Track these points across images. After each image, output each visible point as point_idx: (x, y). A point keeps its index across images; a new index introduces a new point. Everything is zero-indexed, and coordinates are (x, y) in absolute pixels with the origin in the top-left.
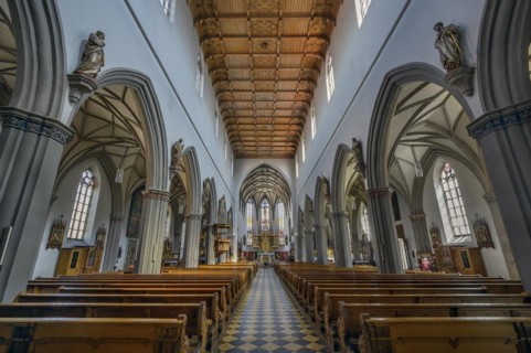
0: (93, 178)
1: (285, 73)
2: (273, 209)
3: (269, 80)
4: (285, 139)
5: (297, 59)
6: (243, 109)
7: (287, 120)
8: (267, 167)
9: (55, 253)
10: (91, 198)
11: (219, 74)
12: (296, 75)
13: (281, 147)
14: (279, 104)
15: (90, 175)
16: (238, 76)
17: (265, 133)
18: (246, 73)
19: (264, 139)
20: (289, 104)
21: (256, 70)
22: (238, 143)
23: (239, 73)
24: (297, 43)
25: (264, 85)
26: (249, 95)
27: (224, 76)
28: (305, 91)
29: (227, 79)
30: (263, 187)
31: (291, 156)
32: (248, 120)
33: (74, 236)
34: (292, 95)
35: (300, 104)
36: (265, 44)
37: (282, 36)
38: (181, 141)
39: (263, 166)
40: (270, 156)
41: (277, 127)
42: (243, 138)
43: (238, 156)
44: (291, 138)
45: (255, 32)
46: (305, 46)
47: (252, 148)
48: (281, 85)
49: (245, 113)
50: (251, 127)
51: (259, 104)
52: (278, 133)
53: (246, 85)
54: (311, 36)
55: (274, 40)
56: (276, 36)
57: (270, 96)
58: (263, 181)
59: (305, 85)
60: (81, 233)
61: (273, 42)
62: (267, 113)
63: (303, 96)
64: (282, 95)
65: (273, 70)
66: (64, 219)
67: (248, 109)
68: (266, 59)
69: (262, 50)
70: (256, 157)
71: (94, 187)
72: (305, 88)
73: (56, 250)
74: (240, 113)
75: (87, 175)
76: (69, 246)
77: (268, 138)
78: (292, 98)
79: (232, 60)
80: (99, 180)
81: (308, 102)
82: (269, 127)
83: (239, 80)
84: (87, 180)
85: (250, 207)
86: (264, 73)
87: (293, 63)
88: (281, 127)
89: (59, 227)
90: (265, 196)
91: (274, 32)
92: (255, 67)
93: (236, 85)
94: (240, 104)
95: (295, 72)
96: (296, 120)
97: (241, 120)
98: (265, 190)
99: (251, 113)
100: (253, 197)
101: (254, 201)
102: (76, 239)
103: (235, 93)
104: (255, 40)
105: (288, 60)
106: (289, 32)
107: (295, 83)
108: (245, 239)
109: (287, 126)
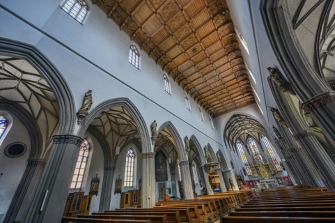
0: (133, 153)
1: (215, 56)
2: (259, 143)
3: (208, 65)
4: (240, 93)
5: (219, 44)
6: (202, 88)
7: (234, 81)
8: (238, 115)
9: (119, 196)
10: (134, 163)
11: (179, 78)
12: (223, 53)
13: (241, 99)
14: (222, 75)
15: (132, 152)
16: (190, 73)
17: (224, 95)
18: (193, 70)
19: (225, 99)
20: (229, 72)
21: (197, 65)
22: (210, 109)
23: (189, 72)
24: (212, 38)
25: (207, 69)
26: (201, 80)
27: (182, 78)
28: (236, 58)
29: (185, 78)
30: (243, 129)
31: (253, 102)
32: (209, 93)
33: (128, 185)
34: (228, 65)
35: (237, 67)
36: (194, 50)
37: (201, 40)
38: (155, 121)
39: (235, 116)
40: (236, 108)
41: (230, 88)
42: (212, 104)
43: (215, 116)
44: (245, 91)
45: (186, 48)
46: (218, 35)
47: (221, 108)
48: (217, 64)
49: (205, 90)
50: (213, 96)
51: (210, 81)
52: (233, 92)
53: (196, 75)
54: (218, 27)
55: (198, 44)
56: (198, 42)
57: (214, 73)
58: (240, 125)
59: (233, 55)
60: (131, 183)
61: (199, 46)
62: (218, 83)
63: (236, 61)
64: (221, 69)
65: (207, 59)
66: (121, 177)
67: (205, 87)
68: (199, 56)
69: (194, 54)
70: (226, 112)
71: (134, 157)
72: (234, 56)
73: (119, 194)
74: (202, 91)
75: (130, 152)
76: (125, 191)
77: (229, 97)
78: (229, 66)
79: (182, 68)
80: (136, 153)
81: (243, 63)
82: (225, 91)
83: (191, 75)
84: (131, 155)
85: (240, 147)
86: (203, 64)
87: (217, 48)
88: (233, 87)
89: (119, 182)
90: (249, 136)
91: (196, 41)
92: (195, 64)
93: (191, 78)
94: (199, 87)
95: (222, 52)
96: (241, 78)
97: (205, 95)
98: (246, 131)
99: (208, 88)
100: (239, 138)
101: (241, 141)
102: (130, 187)
103: (193, 83)
104: (188, 51)
105: (213, 48)
106: (204, 35)
107: (225, 57)
108: (244, 170)
109: (237, 85)
